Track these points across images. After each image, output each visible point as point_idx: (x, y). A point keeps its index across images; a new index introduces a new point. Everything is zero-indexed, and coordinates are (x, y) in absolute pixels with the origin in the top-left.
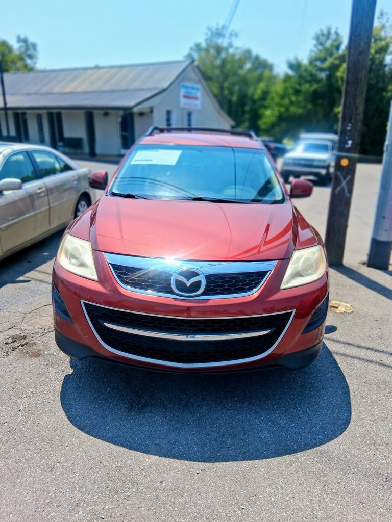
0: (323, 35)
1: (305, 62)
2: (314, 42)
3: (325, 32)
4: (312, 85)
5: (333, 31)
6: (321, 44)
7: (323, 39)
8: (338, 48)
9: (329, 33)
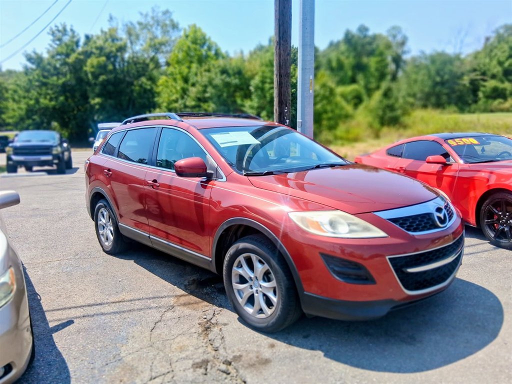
0: (59, 31)
1: (46, 56)
2: (51, 37)
3: (61, 28)
4: (58, 79)
5: (68, 28)
6: (60, 40)
7: (59, 35)
8: (77, 43)
9: (65, 30)
